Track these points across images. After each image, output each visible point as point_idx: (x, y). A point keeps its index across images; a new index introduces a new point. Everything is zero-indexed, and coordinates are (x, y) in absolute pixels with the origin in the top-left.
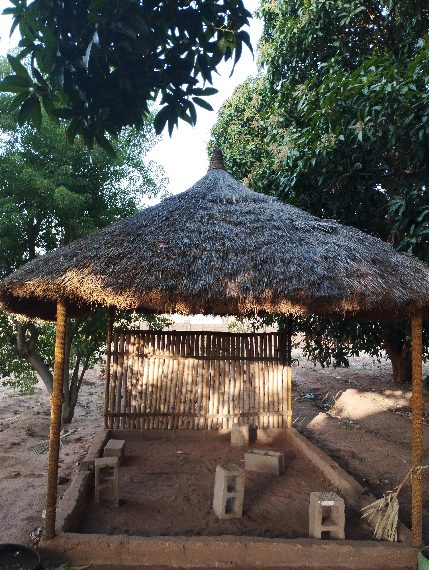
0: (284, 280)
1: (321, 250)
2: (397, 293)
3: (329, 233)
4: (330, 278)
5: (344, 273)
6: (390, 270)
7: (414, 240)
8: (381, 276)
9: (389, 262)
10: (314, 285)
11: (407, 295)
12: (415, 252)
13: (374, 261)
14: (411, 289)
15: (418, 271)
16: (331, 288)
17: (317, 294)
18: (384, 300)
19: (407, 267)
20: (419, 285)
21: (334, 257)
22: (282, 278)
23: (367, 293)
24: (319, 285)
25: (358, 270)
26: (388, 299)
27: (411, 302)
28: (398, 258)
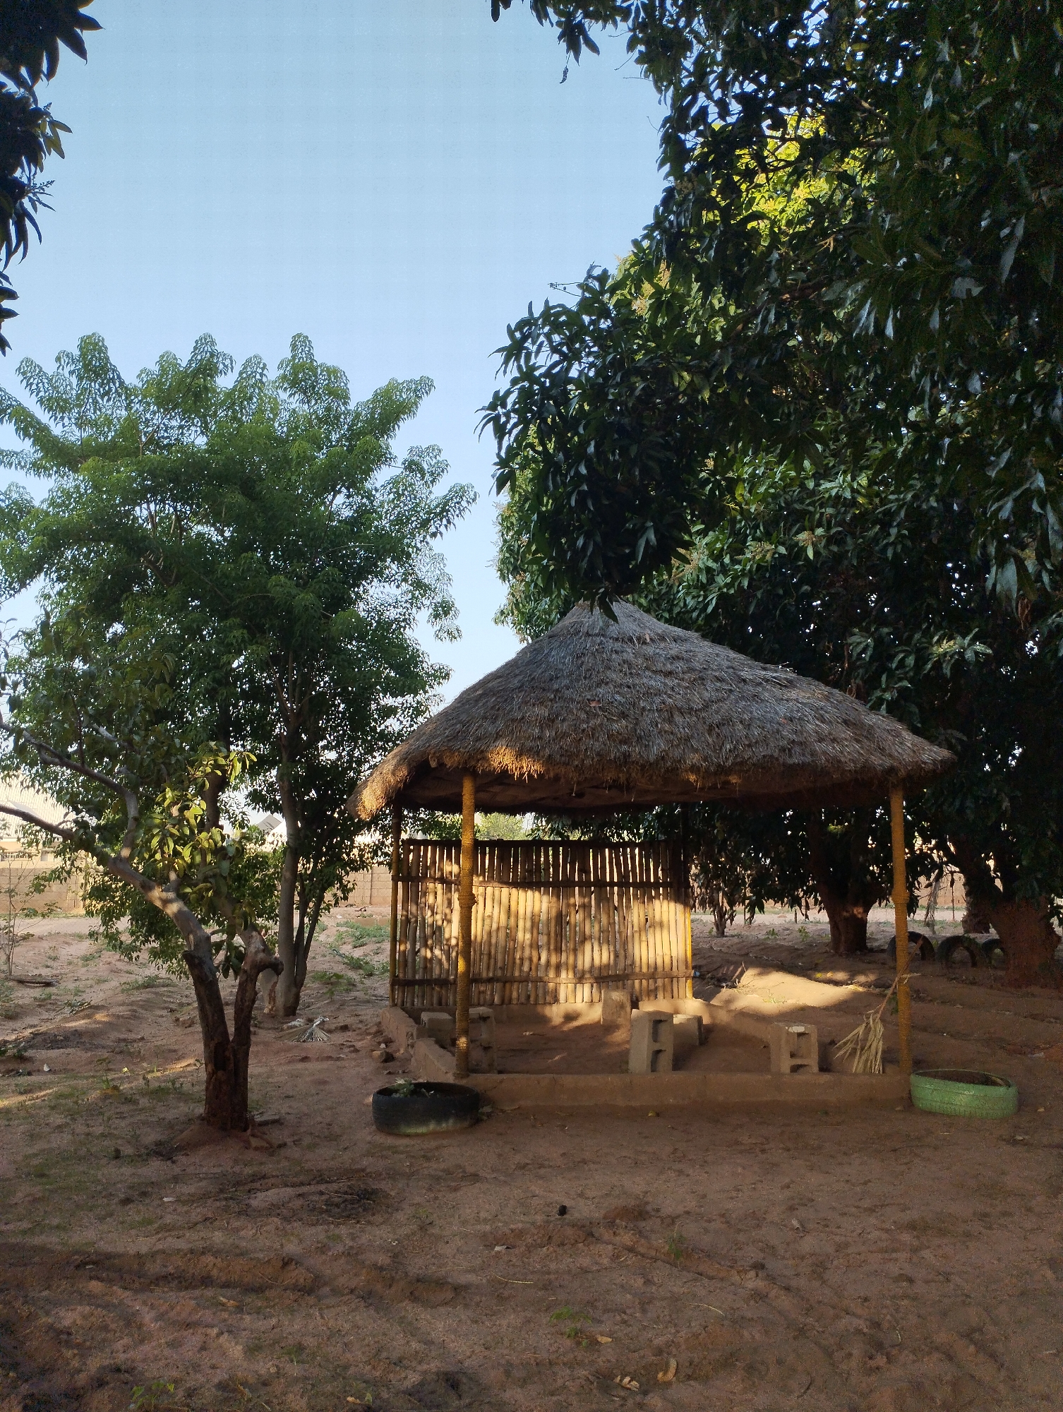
0: (749, 746)
1: (782, 710)
2: (877, 761)
3: (785, 686)
4: (801, 744)
5: (814, 738)
6: (865, 733)
7: (888, 696)
8: (858, 741)
9: (863, 724)
10: (784, 751)
11: (888, 762)
12: (890, 711)
13: (846, 722)
14: (890, 755)
15: (898, 735)
16: (804, 755)
17: (790, 761)
18: (864, 767)
19: (884, 729)
20: (900, 750)
21: (800, 719)
22: (747, 743)
23: (843, 759)
24: (789, 750)
25: (830, 734)
26: (866, 768)
27: (892, 770)
28: (872, 719)
